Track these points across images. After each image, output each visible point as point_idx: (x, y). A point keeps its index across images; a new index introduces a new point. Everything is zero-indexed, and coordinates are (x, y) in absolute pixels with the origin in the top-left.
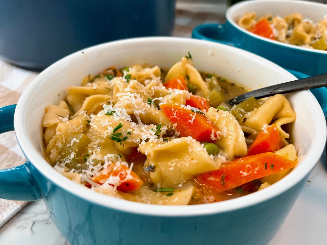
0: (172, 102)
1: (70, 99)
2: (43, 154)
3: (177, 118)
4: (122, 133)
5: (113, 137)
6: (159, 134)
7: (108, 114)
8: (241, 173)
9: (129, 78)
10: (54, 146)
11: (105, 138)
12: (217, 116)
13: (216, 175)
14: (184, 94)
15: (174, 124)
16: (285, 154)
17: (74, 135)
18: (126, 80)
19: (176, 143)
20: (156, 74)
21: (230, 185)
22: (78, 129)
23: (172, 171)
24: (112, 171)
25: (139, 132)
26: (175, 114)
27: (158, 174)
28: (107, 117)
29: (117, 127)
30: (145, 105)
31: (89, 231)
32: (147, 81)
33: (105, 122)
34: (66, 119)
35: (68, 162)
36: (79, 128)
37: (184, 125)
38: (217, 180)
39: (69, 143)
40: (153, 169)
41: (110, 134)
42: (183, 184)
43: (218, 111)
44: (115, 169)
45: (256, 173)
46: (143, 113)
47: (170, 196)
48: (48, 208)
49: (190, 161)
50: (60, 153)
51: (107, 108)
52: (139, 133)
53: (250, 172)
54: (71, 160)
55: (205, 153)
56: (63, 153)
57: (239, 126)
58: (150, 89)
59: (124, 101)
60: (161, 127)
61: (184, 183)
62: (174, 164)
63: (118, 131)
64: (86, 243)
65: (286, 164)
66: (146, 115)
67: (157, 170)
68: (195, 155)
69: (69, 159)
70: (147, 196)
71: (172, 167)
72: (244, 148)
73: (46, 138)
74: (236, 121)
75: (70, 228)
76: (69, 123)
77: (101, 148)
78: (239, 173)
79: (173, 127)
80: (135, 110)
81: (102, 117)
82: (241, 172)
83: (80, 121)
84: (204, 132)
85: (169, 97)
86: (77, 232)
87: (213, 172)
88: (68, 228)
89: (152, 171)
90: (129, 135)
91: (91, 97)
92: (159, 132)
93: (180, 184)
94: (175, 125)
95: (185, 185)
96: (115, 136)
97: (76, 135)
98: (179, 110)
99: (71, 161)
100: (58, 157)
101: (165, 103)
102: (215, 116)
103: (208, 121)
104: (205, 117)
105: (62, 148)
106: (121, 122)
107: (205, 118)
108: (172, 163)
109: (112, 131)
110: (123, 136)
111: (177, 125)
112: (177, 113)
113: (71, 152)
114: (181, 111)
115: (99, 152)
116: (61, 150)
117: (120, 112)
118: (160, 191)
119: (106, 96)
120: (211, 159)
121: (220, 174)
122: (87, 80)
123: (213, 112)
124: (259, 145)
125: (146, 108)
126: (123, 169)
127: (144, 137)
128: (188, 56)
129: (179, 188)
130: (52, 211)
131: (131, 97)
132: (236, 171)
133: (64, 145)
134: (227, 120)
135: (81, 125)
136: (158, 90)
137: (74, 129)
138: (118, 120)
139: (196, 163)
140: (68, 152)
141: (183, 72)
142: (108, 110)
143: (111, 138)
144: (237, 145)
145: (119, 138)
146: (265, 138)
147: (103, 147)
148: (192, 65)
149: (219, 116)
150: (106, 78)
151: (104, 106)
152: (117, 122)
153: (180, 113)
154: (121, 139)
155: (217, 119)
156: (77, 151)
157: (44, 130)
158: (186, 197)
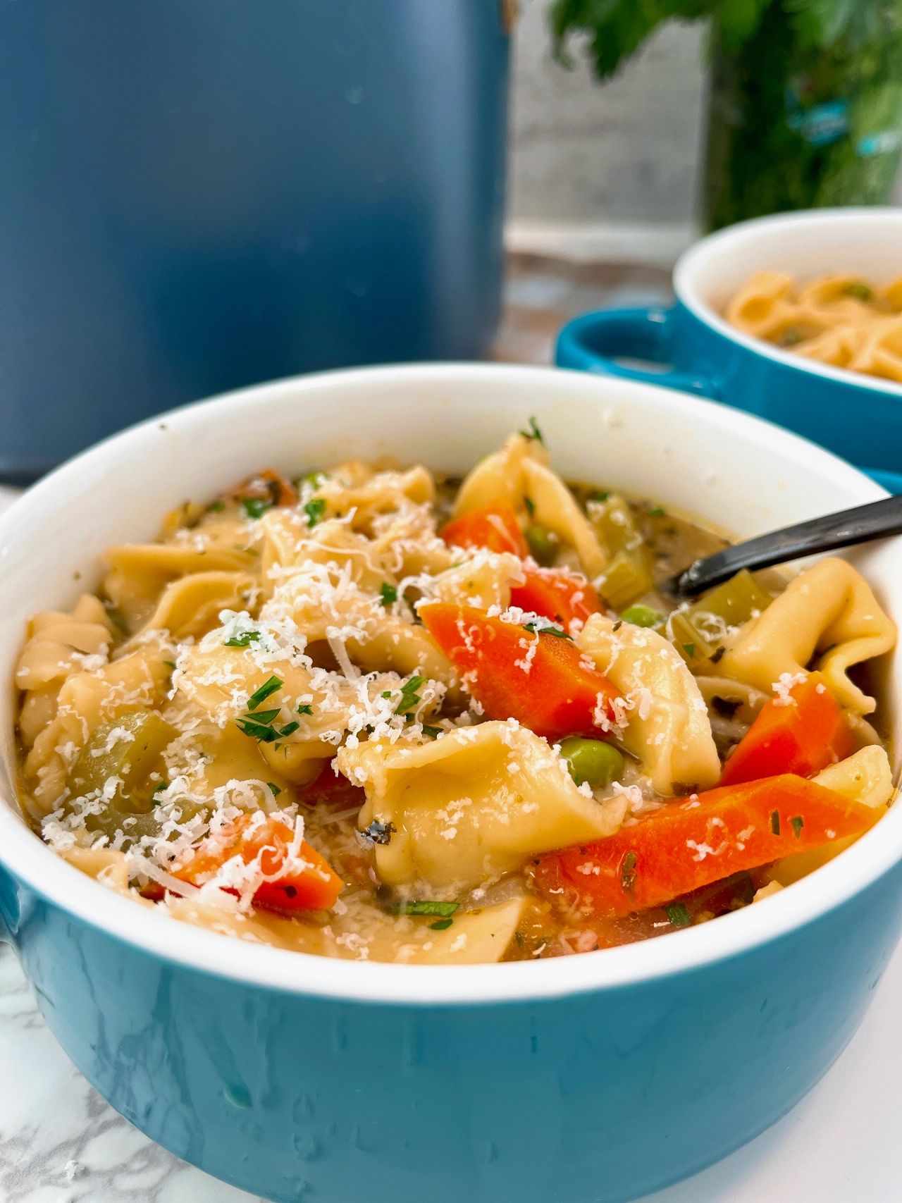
0: (462, 595)
1: (115, 586)
2: (11, 783)
3: (475, 655)
4: (280, 709)
5: (248, 725)
6: (411, 710)
7: (233, 643)
8: (691, 849)
9: (317, 510)
10: (52, 756)
11: (221, 725)
12: (614, 647)
13: (606, 856)
14: (505, 568)
15: (466, 675)
16: (853, 779)
17: (118, 716)
18: (306, 518)
19: (464, 742)
20: (415, 496)
21: (652, 890)
22: (134, 694)
23: (450, 841)
24: (237, 844)
25: (338, 704)
26: (468, 640)
27: (403, 851)
28: (232, 654)
29: (263, 690)
30: (367, 608)
31: (166, 1057)
32: (379, 522)
33: (223, 674)
34: (97, 659)
35: (94, 809)
36: (139, 690)
37: (500, 679)
38: (610, 872)
39: (101, 744)
40: (386, 833)
41: (237, 715)
42: (487, 890)
43: (617, 627)
44: (247, 835)
45: (741, 847)
46: (358, 635)
47: (443, 931)
48: (27, 973)
49: (510, 805)
50: (68, 781)
51: (234, 622)
52: (340, 708)
53: (724, 844)
54: (105, 804)
55: (563, 776)
56: (78, 781)
57: (690, 681)
58: (389, 549)
59: (293, 594)
60: (417, 687)
61: (491, 886)
62: (456, 817)
63: (267, 704)
64: (156, 1099)
65: (847, 815)
66: (369, 644)
67: (398, 840)
68: (529, 787)
69: (97, 801)
70: (362, 929)
71: (450, 826)
72: (708, 758)
73: (26, 727)
74: (679, 664)
75: (101, 1047)
76: (104, 673)
77: (209, 760)
78: (683, 848)
79: (461, 684)
80: (330, 628)
81: (214, 654)
82: (690, 844)
83: (144, 666)
84: (569, 701)
85: (453, 578)
86: (124, 1060)
87: (595, 846)
88: (93, 1048)
89: (380, 842)
90: (306, 715)
91: (187, 581)
92: (411, 705)
93: (477, 887)
94: (472, 676)
95: (496, 893)
96: (257, 720)
97: (126, 715)
98: (483, 624)
99: (104, 808)
100: (62, 793)
101: (436, 601)
102: (608, 644)
103: (584, 661)
104: (572, 647)
105: (77, 763)
106: (278, 672)
107: (575, 654)
108: (451, 814)
109: (245, 702)
110: (281, 721)
111: (478, 677)
112: (475, 634)
113: (107, 776)
114: (488, 627)
115: (201, 774)
116: (73, 771)
117: (277, 636)
118: (410, 912)
119: (238, 578)
120: (583, 798)
121: (618, 852)
122: (179, 518)
123: (601, 630)
124: (762, 745)
125: (371, 619)
126: (276, 837)
127: (357, 722)
128: (530, 431)
129: (472, 902)
130: (40, 986)
131: (316, 579)
132: (674, 841)
133: (84, 751)
134: (650, 660)
135: (144, 679)
136: (417, 552)
137: (119, 695)
138: (265, 665)
139: (533, 813)
140: (97, 773)
141: (511, 485)
142: (236, 629)
143: (241, 729)
144: (685, 748)
145: (268, 726)
146: (783, 720)
147: (215, 756)
148: (545, 463)
149: (621, 646)
150: (243, 511)
151: (223, 615)
152: (264, 670)
153: (486, 634)
154: (277, 729)
155: (615, 656)
156: (126, 770)
157: (21, 698)
158: (493, 935)
